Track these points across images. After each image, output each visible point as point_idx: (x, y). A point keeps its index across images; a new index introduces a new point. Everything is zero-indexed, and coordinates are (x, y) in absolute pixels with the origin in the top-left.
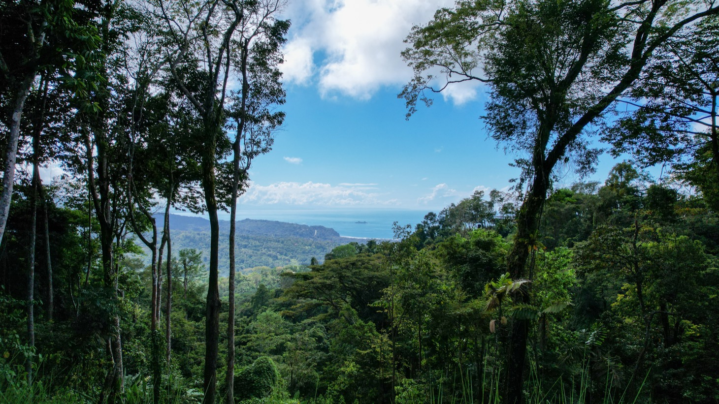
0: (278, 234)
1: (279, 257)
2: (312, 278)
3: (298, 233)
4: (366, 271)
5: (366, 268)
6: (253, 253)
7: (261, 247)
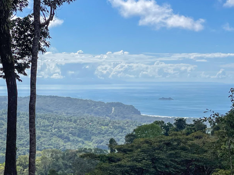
0: (70, 112)
1: (71, 138)
3: (92, 111)
5: (184, 149)
6: (42, 133)
7: (50, 127)
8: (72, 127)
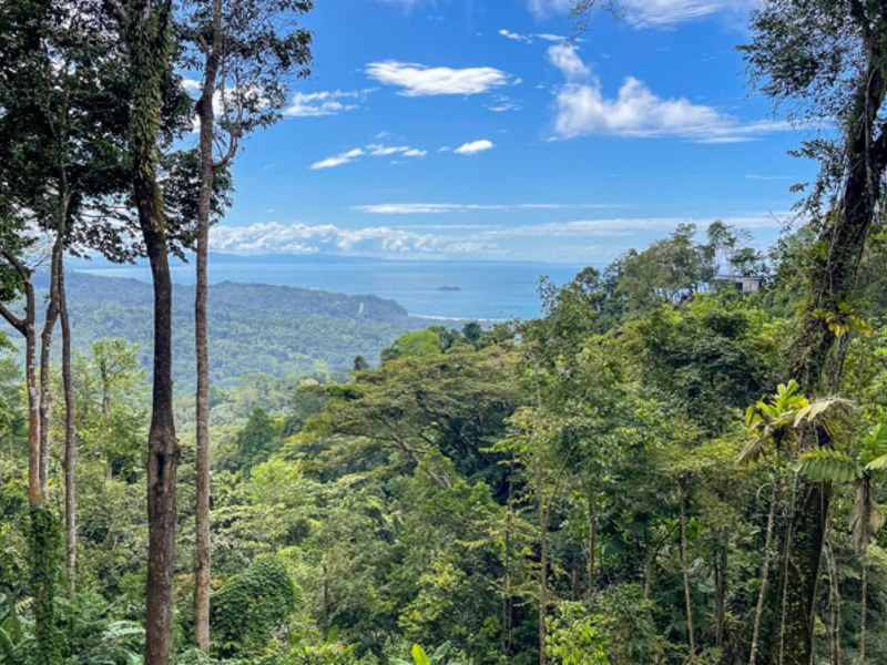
0: (288, 311)
1: (291, 356)
2: (361, 396)
3: (326, 309)
4: (469, 381)
5: (470, 375)
6: (239, 347)
7: (254, 337)
8: (292, 337)
